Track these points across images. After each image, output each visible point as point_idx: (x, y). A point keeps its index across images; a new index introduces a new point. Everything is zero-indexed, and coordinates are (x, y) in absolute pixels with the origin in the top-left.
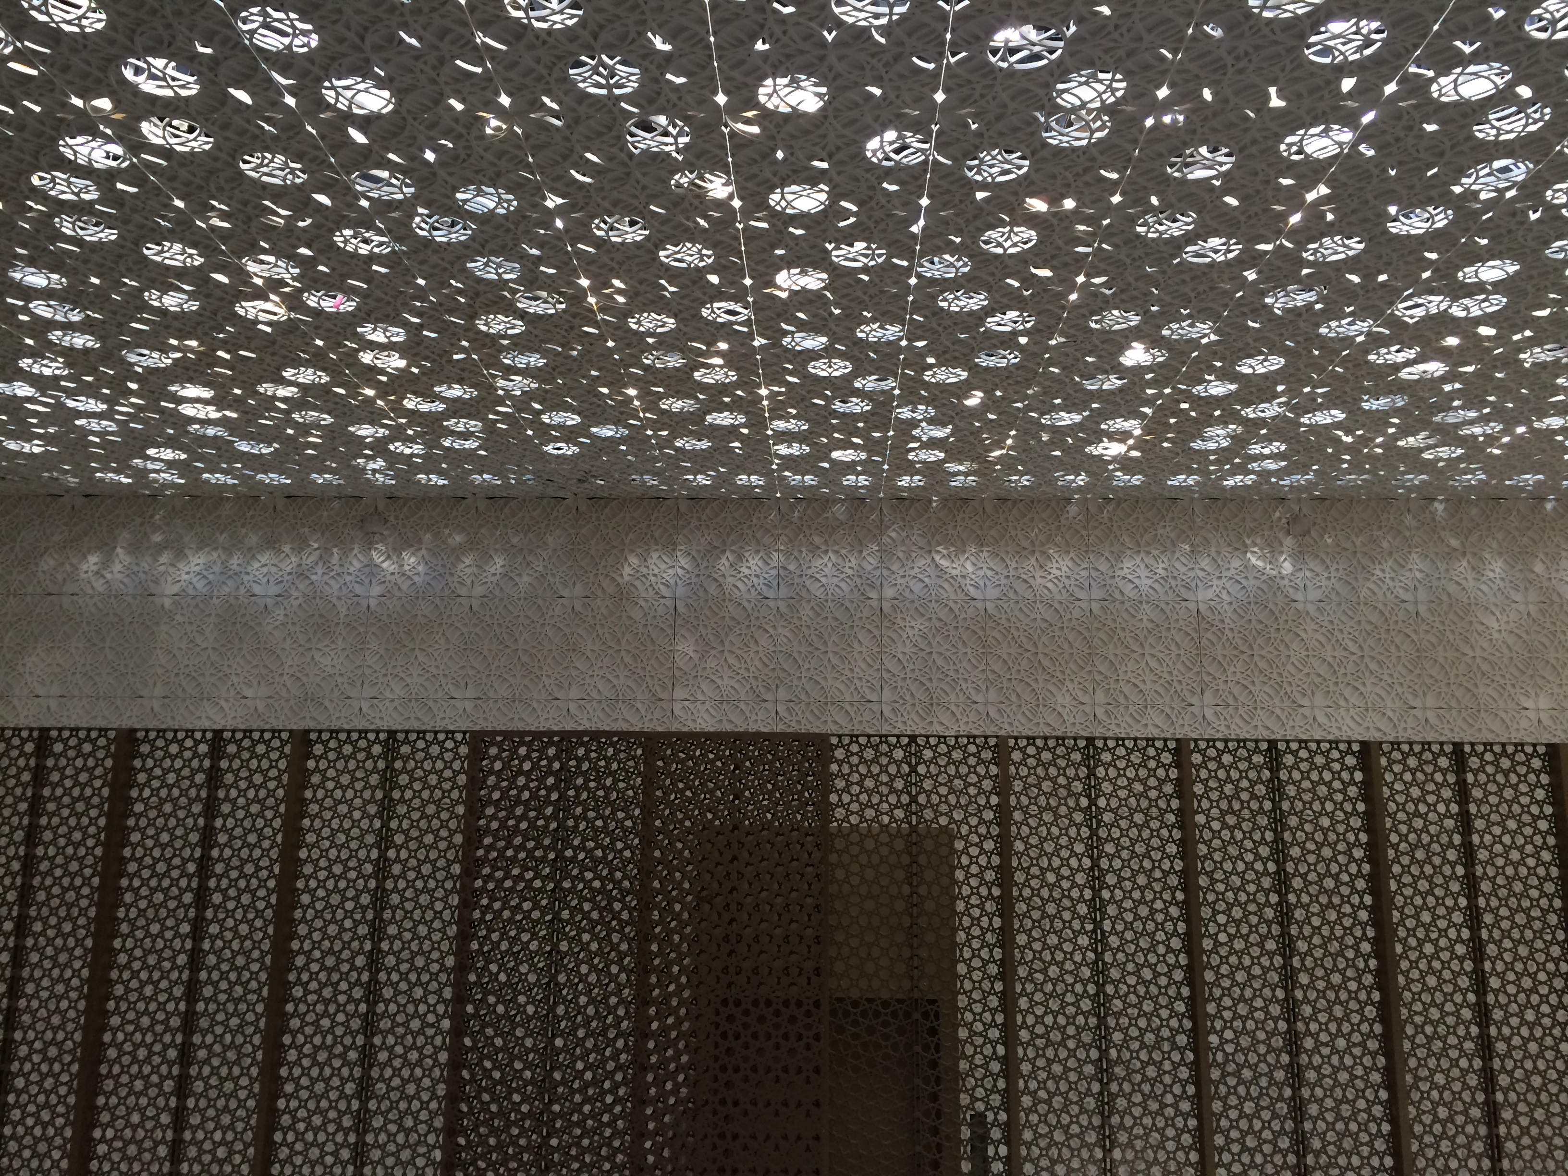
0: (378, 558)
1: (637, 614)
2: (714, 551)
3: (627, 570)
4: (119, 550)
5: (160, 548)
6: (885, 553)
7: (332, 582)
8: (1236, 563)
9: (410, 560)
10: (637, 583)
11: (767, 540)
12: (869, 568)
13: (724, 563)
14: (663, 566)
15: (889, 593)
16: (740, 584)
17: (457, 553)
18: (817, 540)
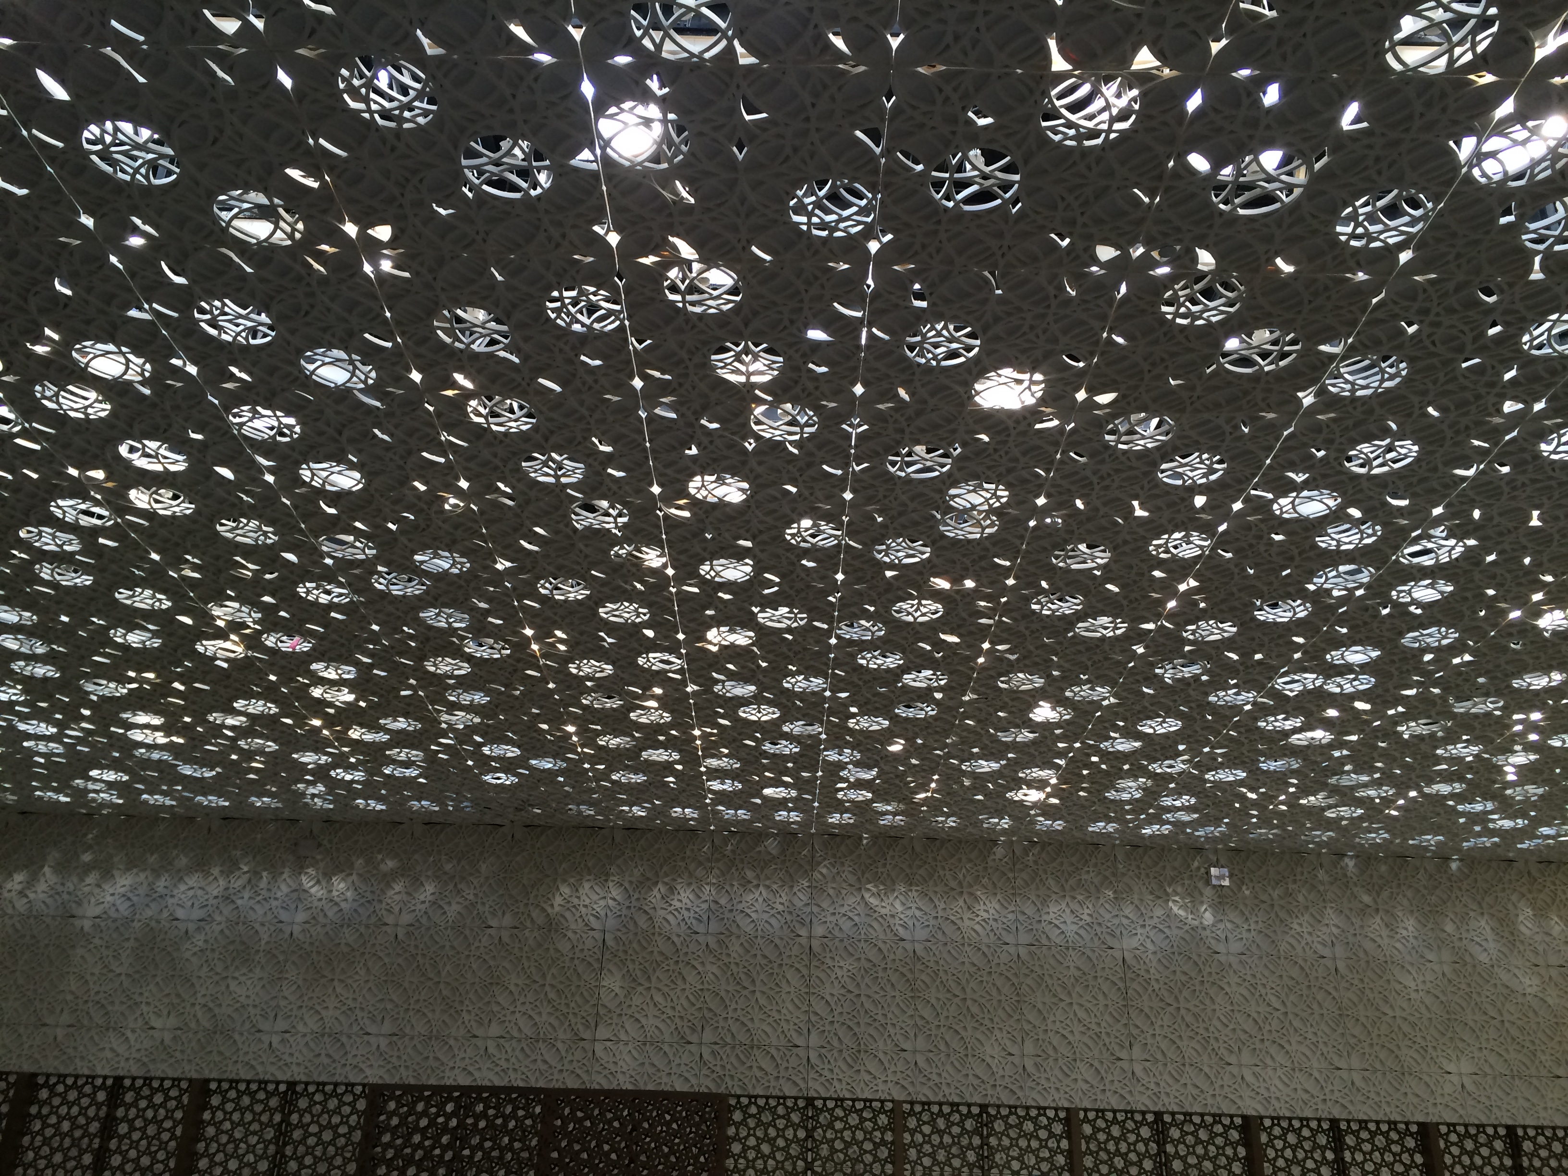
0: (306, 882)
1: (564, 947)
2: (645, 883)
4: (46, 869)
5: (88, 868)
6: (816, 889)
7: (257, 907)
8: (1159, 912)
9: (339, 885)
10: (568, 915)
11: (700, 872)
12: (799, 904)
13: (656, 894)
14: (595, 897)
15: (819, 930)
16: (670, 918)
17: (387, 880)
18: (750, 874)
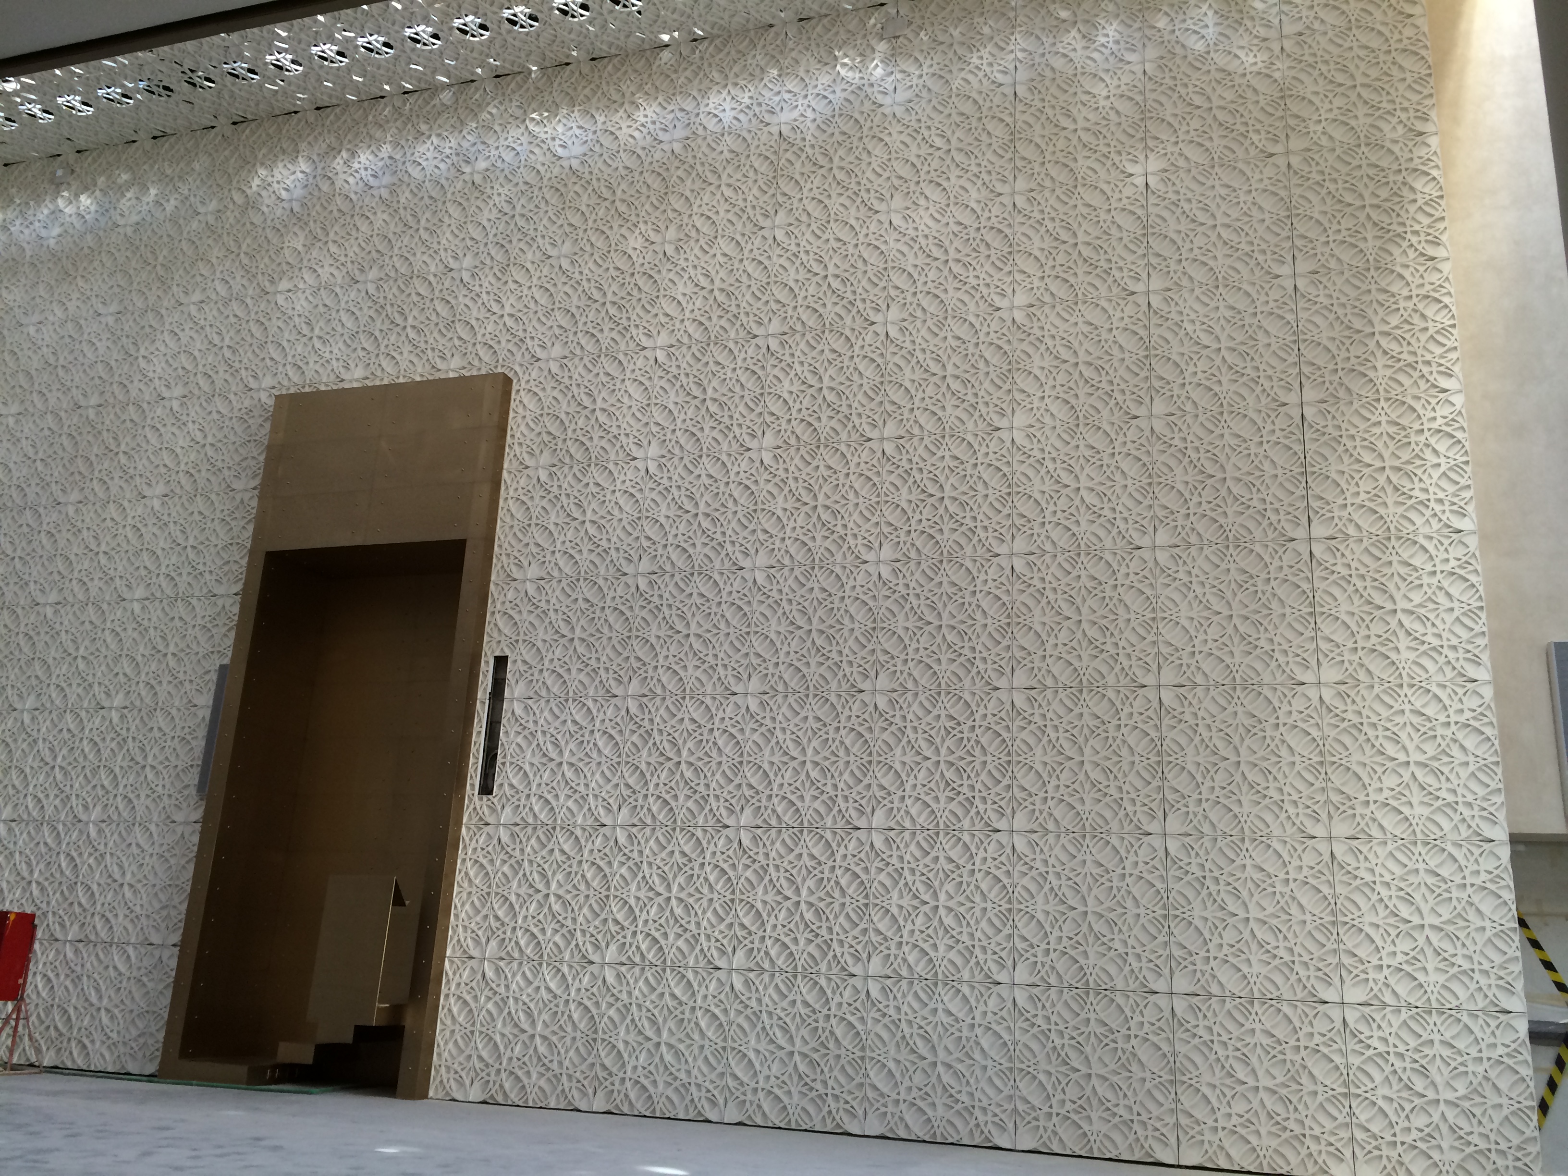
3: (256, 182)
